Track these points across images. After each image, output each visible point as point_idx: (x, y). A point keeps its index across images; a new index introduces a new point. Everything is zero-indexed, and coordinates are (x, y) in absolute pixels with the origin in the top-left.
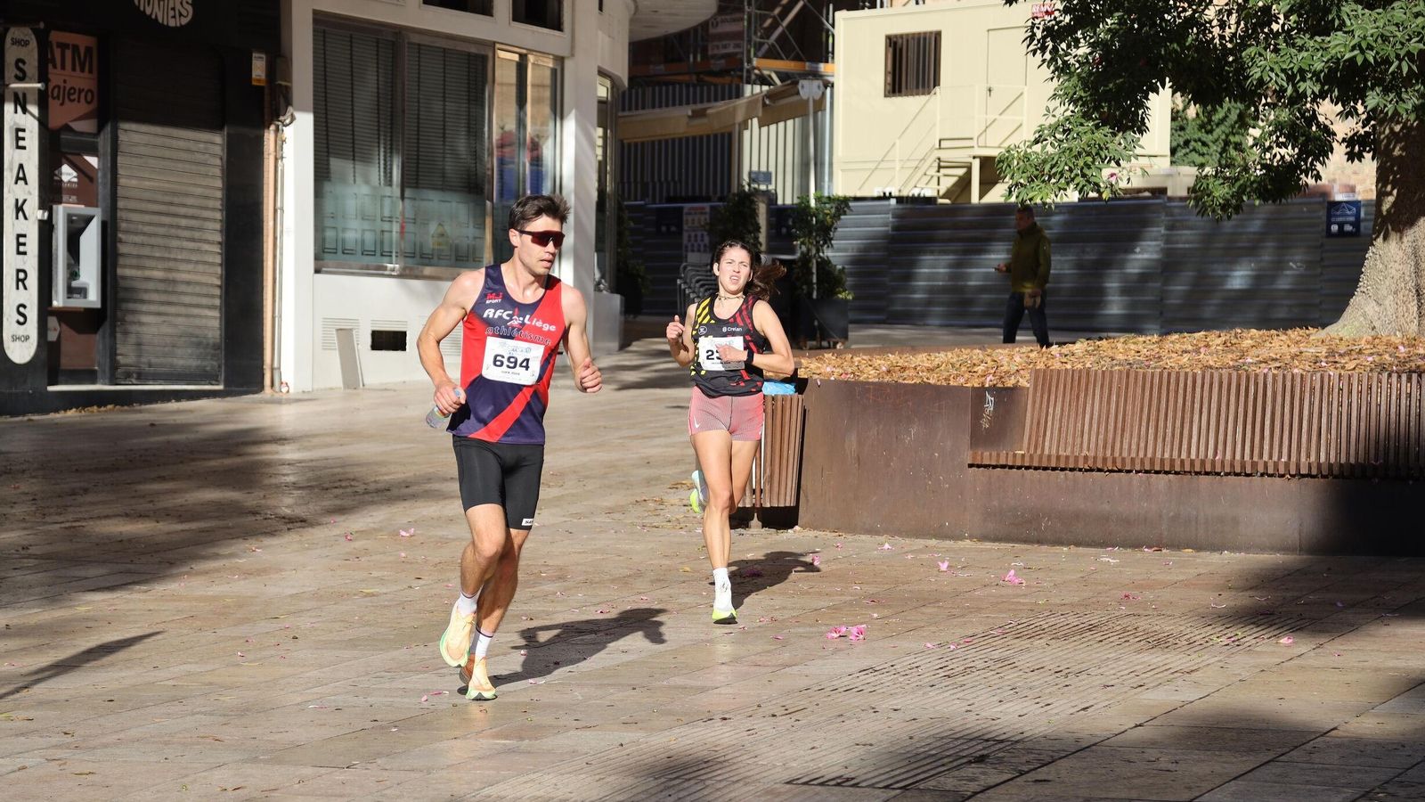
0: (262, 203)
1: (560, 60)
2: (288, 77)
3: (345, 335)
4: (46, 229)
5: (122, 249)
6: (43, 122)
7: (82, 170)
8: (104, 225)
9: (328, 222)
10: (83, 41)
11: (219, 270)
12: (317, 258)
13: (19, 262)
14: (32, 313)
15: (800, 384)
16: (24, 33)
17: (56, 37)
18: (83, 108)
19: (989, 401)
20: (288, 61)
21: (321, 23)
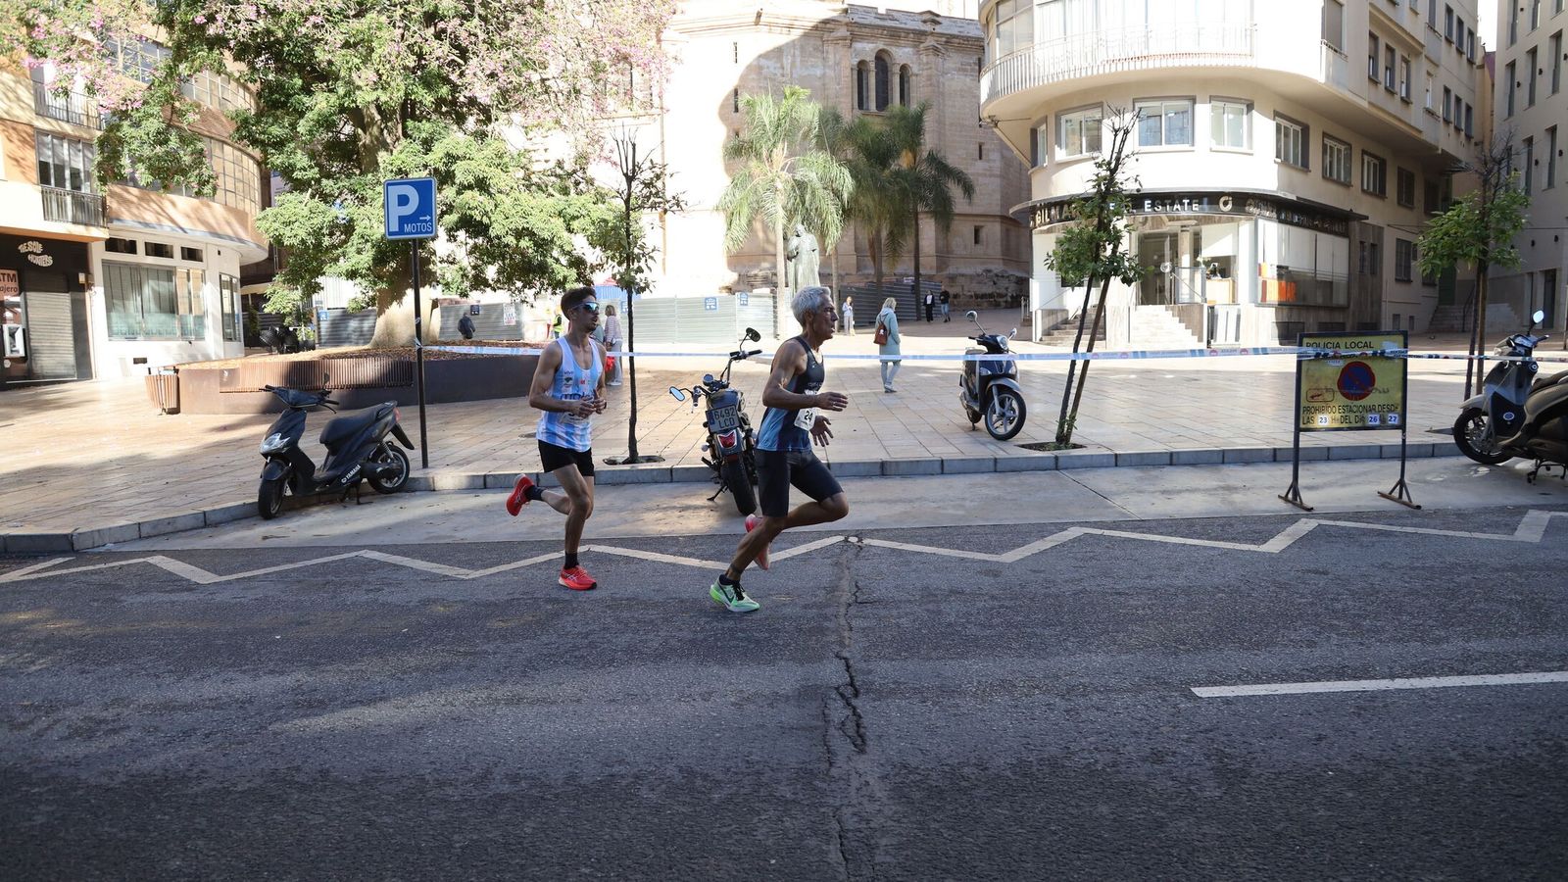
0: (86, 321)
2: (93, 280)
3: (122, 360)
5: (31, 337)
7: (15, 313)
8: (24, 330)
9: (114, 325)
10: (11, 272)
11: (72, 342)
12: (109, 336)
15: (177, 371)
19: (226, 373)
20: (92, 275)
21: (105, 262)
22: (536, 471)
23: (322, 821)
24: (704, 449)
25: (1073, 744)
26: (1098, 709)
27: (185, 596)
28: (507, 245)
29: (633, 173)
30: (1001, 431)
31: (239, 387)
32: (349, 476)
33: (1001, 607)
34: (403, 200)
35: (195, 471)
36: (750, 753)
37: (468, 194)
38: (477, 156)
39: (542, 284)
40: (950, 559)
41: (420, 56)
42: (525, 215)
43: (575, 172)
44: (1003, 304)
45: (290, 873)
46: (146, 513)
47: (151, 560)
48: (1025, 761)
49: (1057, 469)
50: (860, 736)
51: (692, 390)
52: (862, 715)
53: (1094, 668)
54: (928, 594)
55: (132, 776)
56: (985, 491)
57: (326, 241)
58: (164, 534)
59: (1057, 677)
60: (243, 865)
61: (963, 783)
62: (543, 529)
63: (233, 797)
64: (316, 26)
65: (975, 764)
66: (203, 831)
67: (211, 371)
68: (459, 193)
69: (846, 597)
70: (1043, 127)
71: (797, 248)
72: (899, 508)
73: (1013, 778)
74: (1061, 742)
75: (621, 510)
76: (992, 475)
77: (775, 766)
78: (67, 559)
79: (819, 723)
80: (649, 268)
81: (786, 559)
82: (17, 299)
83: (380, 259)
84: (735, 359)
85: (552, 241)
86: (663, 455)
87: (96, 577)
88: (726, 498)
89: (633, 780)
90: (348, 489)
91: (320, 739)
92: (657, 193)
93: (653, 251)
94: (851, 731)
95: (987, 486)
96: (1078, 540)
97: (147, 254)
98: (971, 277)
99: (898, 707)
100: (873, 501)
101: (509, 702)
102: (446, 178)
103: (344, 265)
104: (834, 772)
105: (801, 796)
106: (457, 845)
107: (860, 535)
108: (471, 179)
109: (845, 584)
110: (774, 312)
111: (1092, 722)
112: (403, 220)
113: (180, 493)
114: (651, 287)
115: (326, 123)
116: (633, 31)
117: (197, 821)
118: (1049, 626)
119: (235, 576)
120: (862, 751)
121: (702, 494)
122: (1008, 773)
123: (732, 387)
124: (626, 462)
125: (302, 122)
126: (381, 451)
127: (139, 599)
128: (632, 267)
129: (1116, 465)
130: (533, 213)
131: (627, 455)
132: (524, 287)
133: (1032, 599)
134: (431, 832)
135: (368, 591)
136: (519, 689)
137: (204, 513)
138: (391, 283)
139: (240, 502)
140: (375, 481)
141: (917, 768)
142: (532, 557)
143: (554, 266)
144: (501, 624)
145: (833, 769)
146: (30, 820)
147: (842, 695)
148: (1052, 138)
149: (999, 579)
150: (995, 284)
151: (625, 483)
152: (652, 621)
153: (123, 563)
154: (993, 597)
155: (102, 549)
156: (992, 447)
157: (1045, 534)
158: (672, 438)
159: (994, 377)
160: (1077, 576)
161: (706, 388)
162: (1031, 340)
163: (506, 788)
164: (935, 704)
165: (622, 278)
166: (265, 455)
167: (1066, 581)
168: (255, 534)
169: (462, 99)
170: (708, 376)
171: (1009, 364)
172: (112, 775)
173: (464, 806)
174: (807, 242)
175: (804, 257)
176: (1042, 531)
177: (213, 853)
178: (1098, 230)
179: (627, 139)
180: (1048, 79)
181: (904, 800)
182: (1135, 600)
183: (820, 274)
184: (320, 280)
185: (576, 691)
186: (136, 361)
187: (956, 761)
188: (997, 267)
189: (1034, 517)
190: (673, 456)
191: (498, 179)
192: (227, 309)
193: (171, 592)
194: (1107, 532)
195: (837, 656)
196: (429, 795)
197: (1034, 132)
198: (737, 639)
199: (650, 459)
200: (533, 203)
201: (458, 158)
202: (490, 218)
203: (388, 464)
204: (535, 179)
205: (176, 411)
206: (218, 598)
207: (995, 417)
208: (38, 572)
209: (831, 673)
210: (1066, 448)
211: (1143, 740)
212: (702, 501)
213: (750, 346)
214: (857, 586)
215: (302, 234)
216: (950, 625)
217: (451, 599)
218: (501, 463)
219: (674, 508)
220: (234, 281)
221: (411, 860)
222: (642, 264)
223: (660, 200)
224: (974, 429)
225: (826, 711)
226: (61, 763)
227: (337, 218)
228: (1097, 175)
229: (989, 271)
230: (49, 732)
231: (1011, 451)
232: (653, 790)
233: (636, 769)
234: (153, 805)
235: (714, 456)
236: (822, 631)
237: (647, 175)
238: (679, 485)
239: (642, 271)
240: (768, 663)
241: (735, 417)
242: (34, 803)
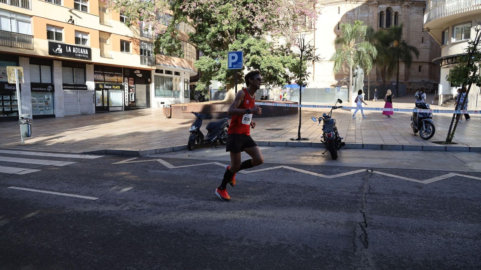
0: (150, 92)
1: (180, 78)
3: (158, 103)
4: (129, 95)
5: (136, 96)
6: (128, 86)
7: (132, 89)
8: (135, 94)
9: (156, 93)
10: (132, 79)
11: (146, 97)
12: (155, 96)
13: (126, 97)
14: (128, 102)
15: (171, 106)
16: (127, 78)
17: (129, 78)
18: (133, 84)
19: (184, 107)
20: (152, 79)
21: (155, 76)
22: (269, 141)
23: (191, 246)
24: (322, 137)
25: (448, 256)
26: (459, 244)
27: (165, 172)
28: (265, 71)
29: (303, 49)
30: (425, 136)
31: (187, 112)
32: (214, 139)
33: (422, 200)
34: (233, 58)
35: (173, 135)
36: (327, 243)
37: (254, 56)
38: (257, 44)
39: (275, 83)
40: (404, 180)
41: (241, 15)
42: (271, 62)
43: (286, 49)
44: (428, 92)
45: (180, 261)
46: (158, 147)
47: (158, 160)
48: (428, 260)
49: (446, 151)
50: (366, 241)
51: (319, 118)
52: (368, 234)
53: (458, 227)
54: (395, 193)
55: (143, 224)
56: (418, 157)
57: (213, 70)
58: (162, 153)
59: (442, 229)
60: (167, 256)
61: (403, 265)
62: (269, 160)
63: (168, 234)
64: (212, 8)
65: (408, 258)
66: (158, 244)
67: (180, 107)
68: (251, 56)
69: (366, 191)
70: (447, 31)
71: (357, 73)
72: (386, 161)
73: (422, 265)
74: (443, 255)
75: (294, 155)
76: (421, 151)
77: (335, 249)
78: (137, 158)
79: (352, 235)
80: (307, 79)
81: (346, 176)
82: (133, 86)
83: (228, 75)
84: (334, 109)
85: (279, 70)
86: (309, 138)
87: (143, 164)
88: (327, 153)
89: (287, 247)
90: (213, 143)
91: (194, 220)
92: (311, 55)
93: (309, 73)
94: (363, 240)
95: (419, 155)
96: (453, 178)
97: (166, 74)
98: (417, 83)
99: (381, 232)
100: (377, 158)
101: (252, 215)
102: (247, 51)
103: (218, 77)
104: (356, 253)
105: (343, 260)
106: (229, 260)
107: (372, 169)
108: (255, 51)
109: (366, 186)
110: (348, 93)
111: (456, 249)
112: (233, 64)
113: (168, 141)
114: (307, 85)
115: (214, 36)
116: (306, 5)
117: (157, 240)
118: (440, 209)
119: (179, 167)
120: (366, 247)
121: (320, 152)
122: (421, 264)
123: (332, 118)
124: (296, 140)
125: (207, 36)
126: (223, 132)
127: (153, 171)
128: (302, 78)
129: (470, 151)
130: (273, 61)
131: (297, 138)
132: (270, 84)
133: (434, 198)
134: (222, 255)
135: (215, 175)
136: (255, 211)
137: (173, 147)
138: (230, 82)
139: (183, 145)
140: (221, 141)
141: (386, 257)
142: (265, 168)
143: (279, 78)
144: (253, 189)
145: (355, 253)
146: (116, 233)
147: (361, 226)
148: (450, 34)
149: (422, 190)
150: (425, 85)
151: (296, 146)
152: (300, 193)
153: (151, 160)
154: (419, 196)
155: (146, 156)
156: (422, 142)
157: (440, 174)
158: (312, 133)
159: (424, 118)
160: (452, 191)
161: (323, 118)
162: (438, 105)
163: (247, 244)
164: (394, 233)
165: (298, 82)
166: (191, 132)
167: (448, 193)
168: (186, 155)
169: (253, 27)
170: (324, 114)
171: (430, 114)
172: (138, 223)
173: (233, 248)
174: (360, 71)
175: (359, 76)
176: (439, 173)
177: (160, 251)
178: (468, 67)
179: (302, 38)
180: (450, 14)
181: (380, 268)
182: (476, 203)
183: (364, 82)
184: (211, 81)
185: (273, 214)
186: (162, 103)
187: (401, 256)
188: (427, 80)
189: (436, 168)
190: (312, 139)
191: (263, 51)
192: (186, 89)
193: (161, 170)
194: (465, 176)
195: (361, 212)
196: (224, 242)
197: (443, 33)
198: (327, 202)
199: (305, 139)
200: (273, 58)
201: (251, 45)
202: (260, 63)
203: (225, 136)
204: (274, 51)
205: (170, 117)
206: (173, 173)
207: (423, 132)
208: (129, 161)
209: (358, 217)
210: (450, 144)
211: (478, 259)
212: (320, 154)
213: (339, 104)
214: (370, 187)
215: (206, 68)
216: (402, 205)
217: (239, 179)
218: (259, 138)
219: (311, 155)
220: (188, 81)
221: (215, 263)
222: (305, 78)
223: (312, 57)
224: (415, 135)
225: (355, 231)
226: (126, 218)
227: (216, 63)
228: (469, 47)
229: (424, 81)
230: (124, 208)
231: (429, 144)
232: (293, 251)
233: (289, 243)
234: (147, 233)
235: (325, 140)
236: (356, 202)
237: (308, 49)
238: (314, 148)
239: (305, 80)
240: (337, 211)
241: (332, 128)
242: (118, 228)
